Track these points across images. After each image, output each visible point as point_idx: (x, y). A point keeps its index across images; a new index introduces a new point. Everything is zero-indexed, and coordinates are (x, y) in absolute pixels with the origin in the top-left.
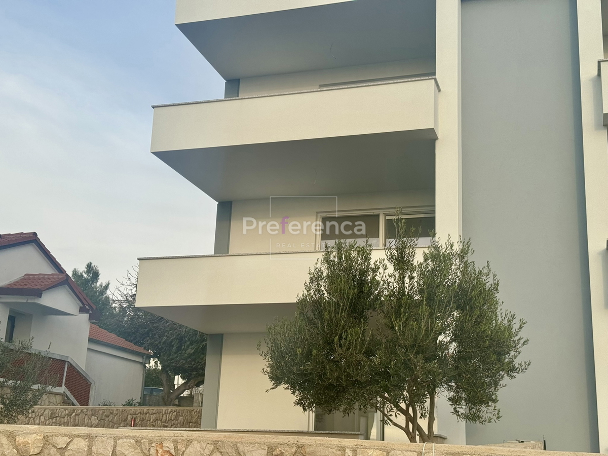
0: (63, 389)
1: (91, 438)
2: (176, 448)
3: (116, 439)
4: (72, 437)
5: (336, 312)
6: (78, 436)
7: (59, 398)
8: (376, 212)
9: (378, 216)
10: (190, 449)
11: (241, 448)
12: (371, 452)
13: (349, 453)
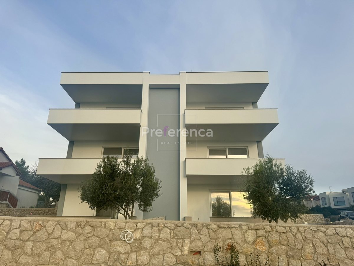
0: (7, 202)
1: (11, 221)
2: (43, 223)
3: (21, 220)
4: (4, 220)
5: (105, 178)
6: (7, 220)
7: (5, 205)
8: (121, 147)
9: (122, 148)
10: (48, 224)
11: (67, 223)
12: (110, 223)
13: (103, 223)
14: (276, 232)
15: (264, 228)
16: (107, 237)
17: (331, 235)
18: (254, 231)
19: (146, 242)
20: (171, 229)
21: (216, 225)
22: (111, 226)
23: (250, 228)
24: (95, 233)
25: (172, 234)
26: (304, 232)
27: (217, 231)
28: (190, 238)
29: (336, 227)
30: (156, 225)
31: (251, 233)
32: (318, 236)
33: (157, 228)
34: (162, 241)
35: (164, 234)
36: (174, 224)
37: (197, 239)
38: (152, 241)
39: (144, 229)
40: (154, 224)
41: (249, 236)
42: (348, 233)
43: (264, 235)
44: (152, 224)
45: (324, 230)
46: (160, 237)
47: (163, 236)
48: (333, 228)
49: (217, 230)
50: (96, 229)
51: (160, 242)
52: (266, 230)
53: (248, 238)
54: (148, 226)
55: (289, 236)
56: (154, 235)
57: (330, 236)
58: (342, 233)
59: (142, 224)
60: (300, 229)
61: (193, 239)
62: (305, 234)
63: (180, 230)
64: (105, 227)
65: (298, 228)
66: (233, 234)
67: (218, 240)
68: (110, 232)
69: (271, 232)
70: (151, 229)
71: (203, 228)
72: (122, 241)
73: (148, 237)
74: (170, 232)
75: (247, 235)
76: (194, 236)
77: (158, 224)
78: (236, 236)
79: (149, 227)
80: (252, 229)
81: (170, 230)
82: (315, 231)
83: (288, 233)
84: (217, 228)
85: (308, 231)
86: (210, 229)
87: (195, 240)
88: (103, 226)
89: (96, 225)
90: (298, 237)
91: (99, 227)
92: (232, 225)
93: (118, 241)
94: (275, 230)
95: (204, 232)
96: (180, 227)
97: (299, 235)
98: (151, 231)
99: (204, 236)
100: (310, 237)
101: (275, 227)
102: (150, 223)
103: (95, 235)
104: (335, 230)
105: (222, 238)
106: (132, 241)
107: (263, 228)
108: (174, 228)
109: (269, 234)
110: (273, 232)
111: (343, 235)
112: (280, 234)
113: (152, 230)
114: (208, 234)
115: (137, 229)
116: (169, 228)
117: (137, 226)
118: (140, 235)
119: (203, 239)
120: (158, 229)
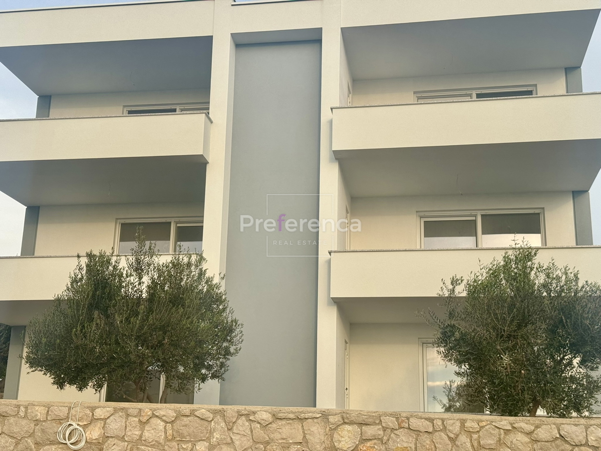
8: (168, 220)
9: (170, 223)
12: (37, 408)
13: (22, 409)
14: (408, 430)
15: (381, 421)
16: (30, 436)
17: (546, 442)
18: (356, 427)
19: (113, 448)
20: (167, 420)
21: (270, 413)
22: (39, 414)
23: (346, 421)
24: (5, 428)
25: (170, 432)
26: (478, 432)
27: (270, 426)
28: (208, 439)
29: (563, 424)
30: (135, 412)
31: (349, 431)
32: (512, 442)
33: (136, 419)
34: (147, 446)
35: (152, 431)
36: (175, 411)
37: (225, 442)
38: (126, 446)
39: (108, 421)
40: (130, 411)
41: (342, 437)
42: (591, 438)
43: (380, 437)
44: (127, 411)
45: (529, 428)
46: (143, 439)
47: (150, 435)
48: (554, 424)
49: (271, 423)
50: (8, 420)
51: (143, 447)
52: (384, 425)
53: (340, 441)
54: (117, 415)
55: (439, 441)
56: (129, 433)
57: (543, 443)
58: (574, 436)
59: (104, 410)
60: (468, 424)
61: (216, 443)
62: (479, 437)
63: (188, 422)
64: (25, 417)
65: (463, 422)
66: (306, 432)
67: (272, 444)
68: (37, 427)
69: (396, 430)
70: (124, 421)
71: (238, 418)
72: (61, 446)
73: (117, 437)
74: (165, 426)
75: (339, 435)
76: (217, 435)
77: (140, 410)
78: (311, 438)
79: (121, 416)
80: (351, 423)
81: (166, 422)
82: (507, 432)
83: (437, 433)
84: (271, 420)
85: (487, 430)
86: (255, 421)
87: (219, 444)
88: (22, 414)
89: (6, 412)
90: (459, 444)
91: (14, 416)
92: (305, 413)
93: (54, 444)
94: (407, 425)
95: (241, 429)
96: (188, 416)
97: (463, 439)
98: (123, 424)
99: (239, 436)
100: (491, 444)
101: (408, 419)
102: (122, 409)
103: (5, 432)
104: (559, 430)
105: (280, 442)
106: (82, 444)
107: (377, 422)
108: (173, 419)
109: (392, 435)
110: (401, 430)
111: (577, 441)
112: (418, 435)
113: (126, 422)
114: (250, 433)
115: (93, 420)
116: (164, 418)
117: (93, 414)
118: (99, 433)
119: (237, 443)
120: (140, 421)
